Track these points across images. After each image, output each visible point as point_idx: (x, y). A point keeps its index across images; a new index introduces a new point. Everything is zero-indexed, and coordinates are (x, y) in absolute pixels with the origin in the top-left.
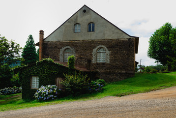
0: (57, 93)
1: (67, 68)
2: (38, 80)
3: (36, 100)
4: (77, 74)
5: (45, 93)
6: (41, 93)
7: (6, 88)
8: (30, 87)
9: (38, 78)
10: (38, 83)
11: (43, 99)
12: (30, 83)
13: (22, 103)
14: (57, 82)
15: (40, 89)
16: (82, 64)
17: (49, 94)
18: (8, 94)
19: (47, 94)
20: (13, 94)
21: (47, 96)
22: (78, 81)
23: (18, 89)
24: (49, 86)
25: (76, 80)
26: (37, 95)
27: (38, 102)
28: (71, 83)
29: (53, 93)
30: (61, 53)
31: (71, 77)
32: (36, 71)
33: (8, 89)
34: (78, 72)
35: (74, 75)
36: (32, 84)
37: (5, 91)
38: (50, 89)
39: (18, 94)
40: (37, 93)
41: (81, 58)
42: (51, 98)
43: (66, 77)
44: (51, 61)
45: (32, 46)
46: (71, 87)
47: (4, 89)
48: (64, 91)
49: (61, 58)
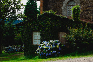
0: (60, 49)
1: (71, 20)
2: (39, 36)
3: (38, 57)
4: (83, 27)
5: (47, 49)
6: (43, 48)
7: (10, 46)
8: (32, 43)
9: (39, 33)
10: (39, 38)
11: (45, 55)
12: (31, 38)
13: (24, 59)
14: (60, 37)
15: (42, 45)
16: (89, 18)
17: (52, 49)
18: (12, 52)
19: (49, 49)
20: (17, 52)
21: (49, 51)
22: (85, 34)
23: (21, 47)
24: (51, 41)
25: (83, 33)
26: (38, 51)
27: (40, 58)
28: (76, 37)
29: (56, 49)
30: (64, 6)
31: (76, 30)
32: (37, 26)
33: (12, 47)
34: (84, 24)
35: (79, 28)
36: (34, 40)
37: (9, 48)
38: (52, 44)
39: (21, 52)
40: (38, 49)
41: (87, 10)
42: (54, 54)
43: (70, 30)
44: (52, 14)
45: (33, 3)
46: (76, 42)
47: (8, 47)
48: (68, 47)
49: (64, 12)
